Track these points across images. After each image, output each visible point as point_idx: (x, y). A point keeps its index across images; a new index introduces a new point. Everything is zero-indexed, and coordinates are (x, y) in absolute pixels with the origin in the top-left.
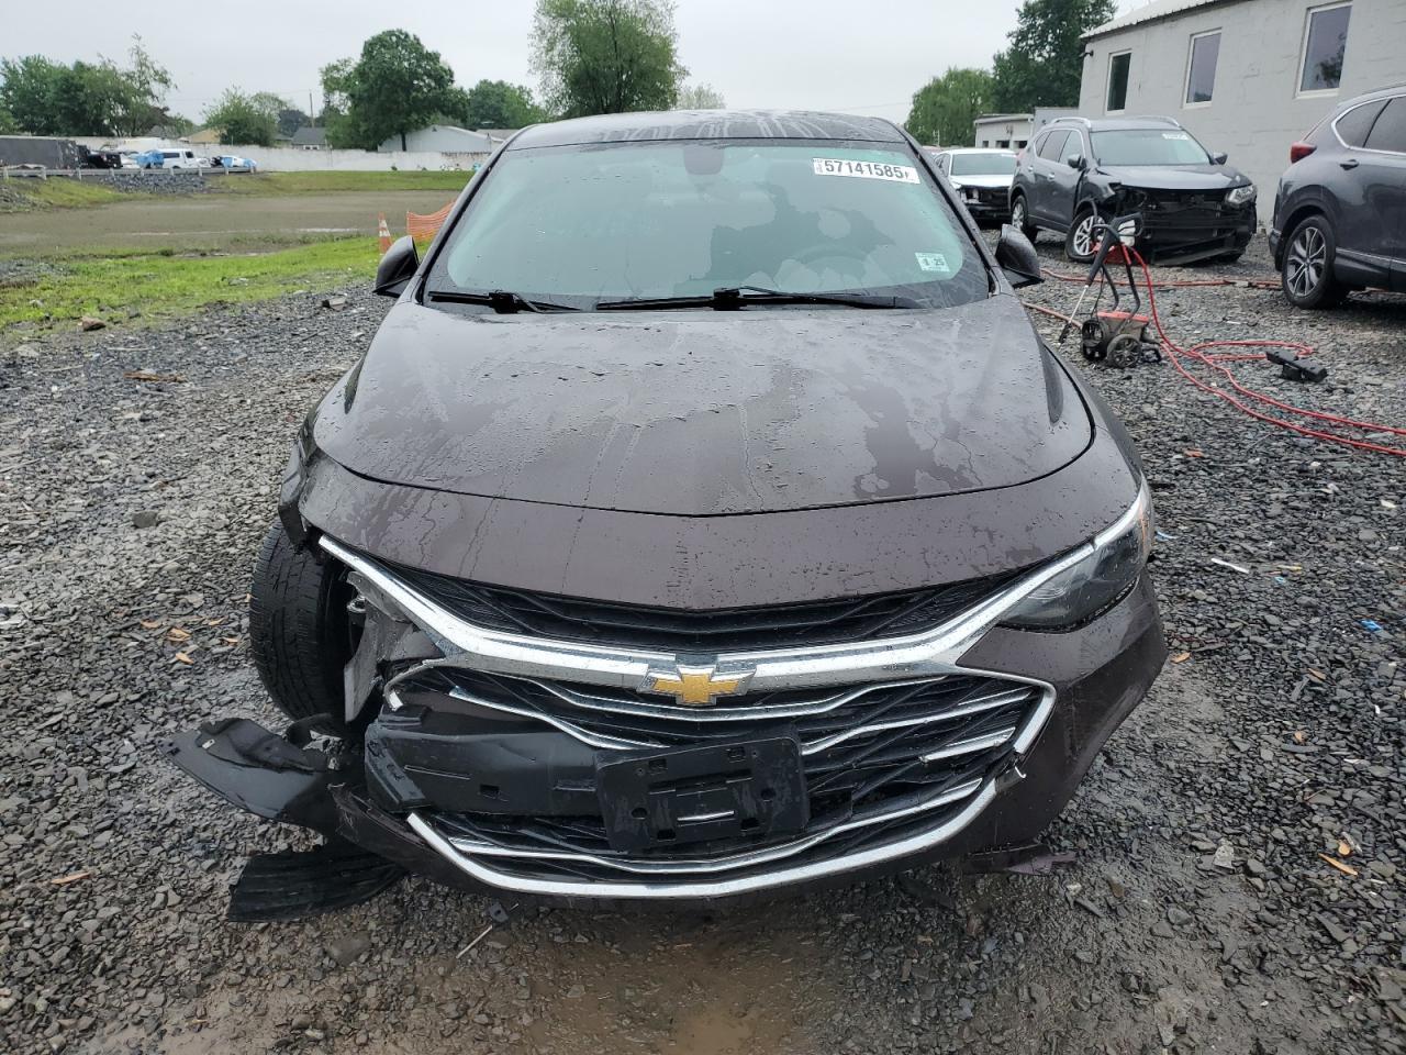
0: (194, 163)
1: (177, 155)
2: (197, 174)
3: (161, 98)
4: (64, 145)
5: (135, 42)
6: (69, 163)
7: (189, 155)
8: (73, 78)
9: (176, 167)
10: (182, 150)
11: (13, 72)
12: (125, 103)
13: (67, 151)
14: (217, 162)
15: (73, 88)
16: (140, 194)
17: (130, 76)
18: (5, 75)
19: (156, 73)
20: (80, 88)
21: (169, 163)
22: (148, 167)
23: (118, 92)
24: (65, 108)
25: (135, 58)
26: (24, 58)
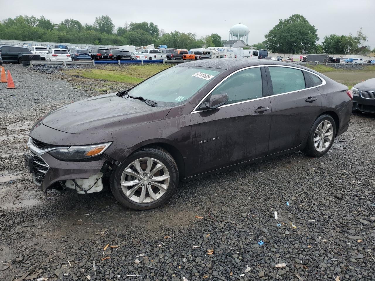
0: (361, 62)
1: (357, 60)
2: (361, 65)
3: (362, 44)
4: (326, 57)
5: (360, 29)
6: (325, 61)
7: (361, 60)
8: (339, 40)
9: (356, 63)
10: (359, 58)
11: (327, 38)
12: (351, 45)
13: (326, 58)
14: (370, 62)
15: (339, 42)
16: (341, 70)
17: (355, 39)
18: (325, 39)
19: (363, 37)
20: (340, 42)
21: (354, 62)
22: (348, 63)
23: (350, 42)
24: (334, 47)
25: (359, 33)
26: (331, 35)
